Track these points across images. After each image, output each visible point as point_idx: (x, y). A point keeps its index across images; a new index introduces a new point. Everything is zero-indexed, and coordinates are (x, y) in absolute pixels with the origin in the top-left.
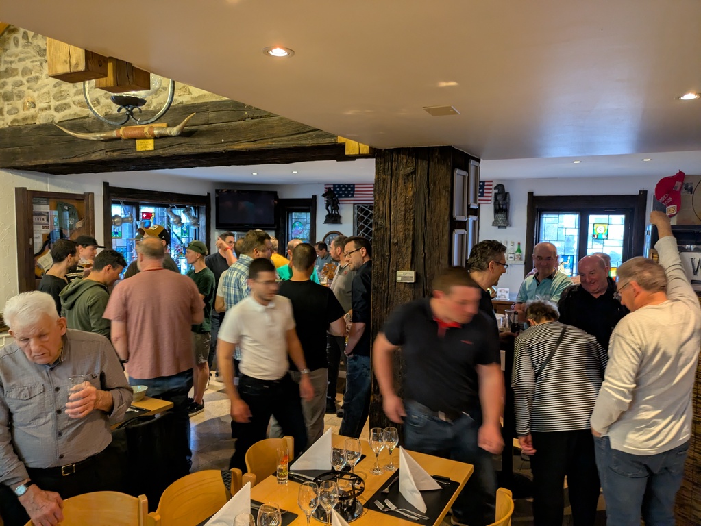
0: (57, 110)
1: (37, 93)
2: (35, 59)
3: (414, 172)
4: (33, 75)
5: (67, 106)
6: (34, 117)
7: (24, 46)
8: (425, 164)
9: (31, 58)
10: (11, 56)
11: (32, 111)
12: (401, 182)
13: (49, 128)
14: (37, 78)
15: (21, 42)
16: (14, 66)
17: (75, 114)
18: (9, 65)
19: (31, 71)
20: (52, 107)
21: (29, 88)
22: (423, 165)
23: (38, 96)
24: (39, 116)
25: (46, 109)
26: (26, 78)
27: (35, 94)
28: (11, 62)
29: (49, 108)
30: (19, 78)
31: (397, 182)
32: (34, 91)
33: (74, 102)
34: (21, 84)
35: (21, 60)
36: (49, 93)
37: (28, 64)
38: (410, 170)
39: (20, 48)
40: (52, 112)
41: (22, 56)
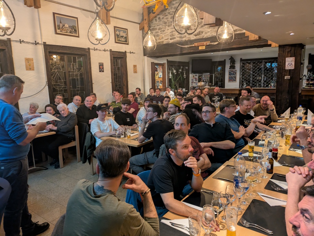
0: (171, 39)
1: (164, 35)
2: (163, 25)
3: (291, 51)
4: (163, 29)
5: (175, 38)
6: (163, 42)
7: (159, 21)
8: (294, 48)
9: (161, 25)
10: (154, 24)
11: (162, 40)
12: (286, 53)
13: (168, 45)
14: (164, 31)
15: (158, 20)
16: (155, 27)
17: (177, 40)
18: (154, 27)
19: (162, 29)
20: (169, 39)
21: (161, 33)
22: (293, 48)
23: (165, 36)
24: (164, 41)
25: (167, 39)
26: (160, 30)
27: (163, 35)
28: (155, 26)
29: (168, 39)
30: (157, 31)
31: (285, 53)
32: (163, 34)
33: (177, 37)
34: (158, 32)
35: (158, 25)
36: (168, 35)
37: (161, 26)
38: (290, 50)
39: (157, 22)
40: (169, 40)
41: (158, 24)
